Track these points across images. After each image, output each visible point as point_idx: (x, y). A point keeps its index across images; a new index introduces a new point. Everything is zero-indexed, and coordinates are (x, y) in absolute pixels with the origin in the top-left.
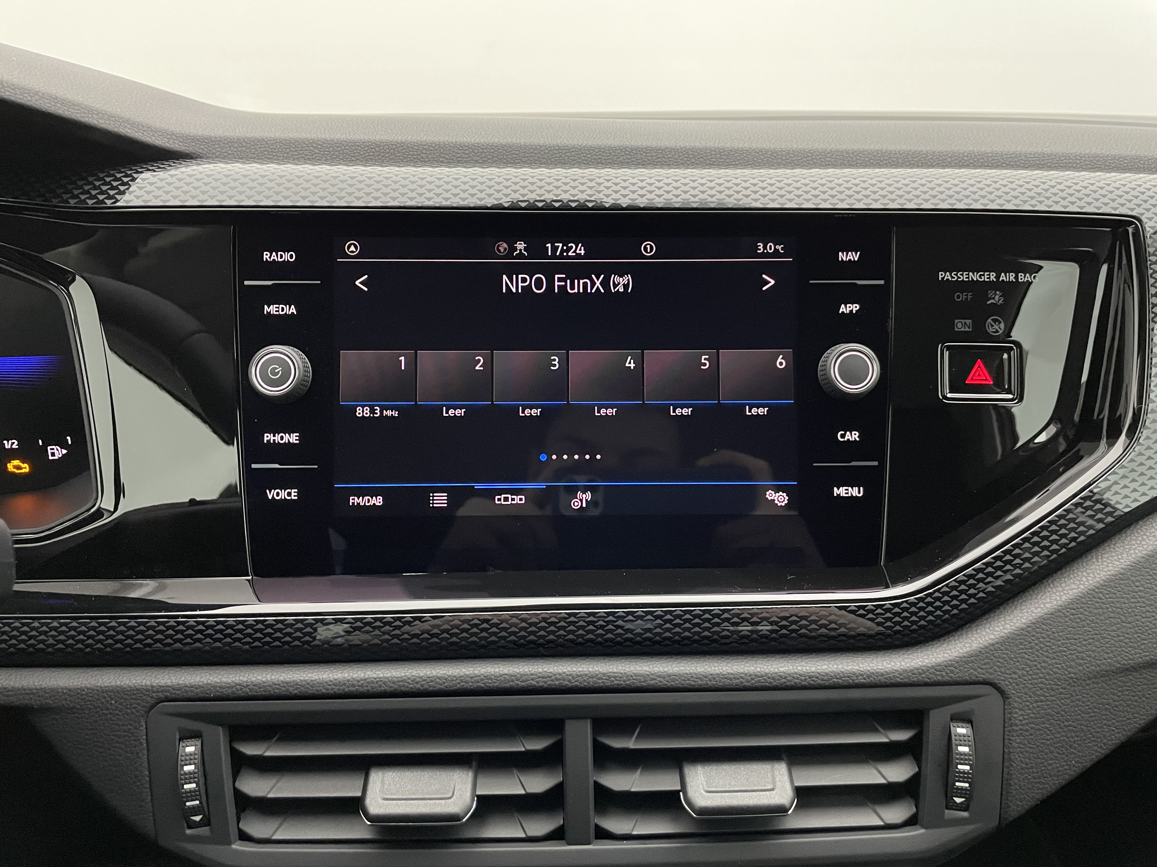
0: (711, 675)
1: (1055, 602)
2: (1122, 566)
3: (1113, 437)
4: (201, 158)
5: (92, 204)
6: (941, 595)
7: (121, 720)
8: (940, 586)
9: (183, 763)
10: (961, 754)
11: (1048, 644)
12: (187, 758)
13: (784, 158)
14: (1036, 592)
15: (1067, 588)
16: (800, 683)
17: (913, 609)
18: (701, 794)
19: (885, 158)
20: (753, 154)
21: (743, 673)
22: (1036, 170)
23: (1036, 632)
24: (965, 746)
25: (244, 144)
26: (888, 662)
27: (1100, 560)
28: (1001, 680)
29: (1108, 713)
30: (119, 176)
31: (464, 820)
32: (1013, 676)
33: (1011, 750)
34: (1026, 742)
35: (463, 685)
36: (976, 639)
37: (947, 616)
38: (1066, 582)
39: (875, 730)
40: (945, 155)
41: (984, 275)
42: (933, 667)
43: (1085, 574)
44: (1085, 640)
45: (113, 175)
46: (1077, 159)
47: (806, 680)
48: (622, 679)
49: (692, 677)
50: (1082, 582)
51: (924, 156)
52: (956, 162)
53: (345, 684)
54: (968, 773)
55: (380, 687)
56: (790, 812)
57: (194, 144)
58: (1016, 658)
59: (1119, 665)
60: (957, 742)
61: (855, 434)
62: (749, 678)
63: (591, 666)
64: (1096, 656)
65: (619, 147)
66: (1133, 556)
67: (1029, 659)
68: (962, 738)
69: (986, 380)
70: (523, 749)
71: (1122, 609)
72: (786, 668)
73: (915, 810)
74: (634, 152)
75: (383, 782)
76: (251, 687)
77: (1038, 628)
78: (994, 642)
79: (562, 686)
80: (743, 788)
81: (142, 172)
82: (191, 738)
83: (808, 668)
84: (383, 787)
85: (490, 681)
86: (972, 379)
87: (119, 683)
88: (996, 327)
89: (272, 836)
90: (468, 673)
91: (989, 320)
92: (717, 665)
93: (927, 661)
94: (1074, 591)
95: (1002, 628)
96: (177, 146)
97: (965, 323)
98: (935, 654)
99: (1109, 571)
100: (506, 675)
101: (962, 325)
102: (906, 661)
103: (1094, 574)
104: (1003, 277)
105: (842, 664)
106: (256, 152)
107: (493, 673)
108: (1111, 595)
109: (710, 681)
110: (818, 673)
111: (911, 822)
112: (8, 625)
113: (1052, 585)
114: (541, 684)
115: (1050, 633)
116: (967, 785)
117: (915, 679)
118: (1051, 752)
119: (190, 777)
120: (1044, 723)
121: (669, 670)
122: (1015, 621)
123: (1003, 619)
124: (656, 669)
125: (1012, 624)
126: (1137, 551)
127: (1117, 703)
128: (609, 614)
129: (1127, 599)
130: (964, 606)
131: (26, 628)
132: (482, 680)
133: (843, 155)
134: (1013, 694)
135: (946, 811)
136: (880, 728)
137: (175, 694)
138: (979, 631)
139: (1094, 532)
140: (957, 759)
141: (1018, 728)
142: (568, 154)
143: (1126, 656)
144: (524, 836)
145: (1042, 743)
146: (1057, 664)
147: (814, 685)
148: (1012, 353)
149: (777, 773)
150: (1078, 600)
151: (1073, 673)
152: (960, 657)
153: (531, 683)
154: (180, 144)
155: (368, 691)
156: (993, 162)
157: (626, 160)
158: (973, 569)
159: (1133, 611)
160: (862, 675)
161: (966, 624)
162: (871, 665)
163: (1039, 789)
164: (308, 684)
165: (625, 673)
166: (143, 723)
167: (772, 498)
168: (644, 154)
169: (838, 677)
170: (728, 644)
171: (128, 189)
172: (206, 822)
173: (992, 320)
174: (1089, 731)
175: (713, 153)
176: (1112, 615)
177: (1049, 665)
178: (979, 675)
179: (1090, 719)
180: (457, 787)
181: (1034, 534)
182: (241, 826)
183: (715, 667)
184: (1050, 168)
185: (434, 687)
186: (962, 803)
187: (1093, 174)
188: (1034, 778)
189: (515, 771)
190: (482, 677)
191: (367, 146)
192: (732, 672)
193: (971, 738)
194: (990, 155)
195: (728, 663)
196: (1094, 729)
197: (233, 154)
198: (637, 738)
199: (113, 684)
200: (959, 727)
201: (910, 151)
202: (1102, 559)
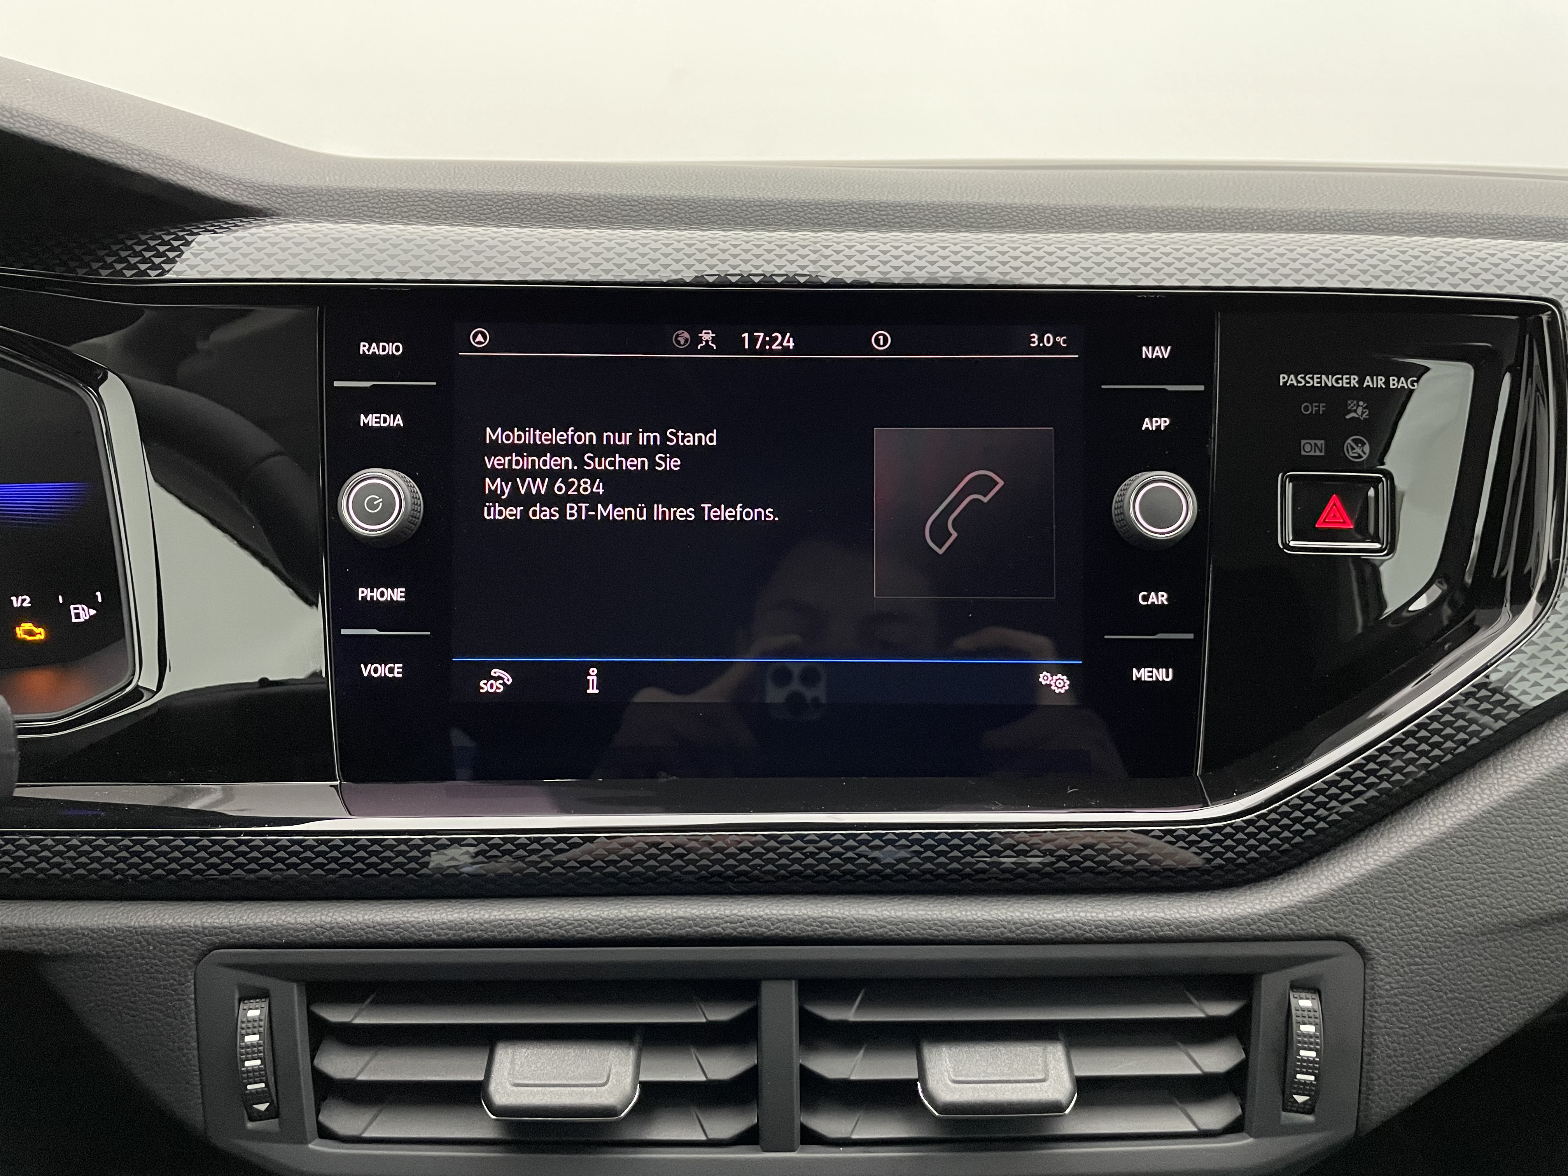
0: (961, 921)
1: (1436, 829)
2: (1530, 780)
3: (1519, 601)
4: (278, 215)
5: (131, 276)
6: (1278, 817)
7: (161, 973)
8: (1277, 804)
9: (243, 1032)
10: (1305, 1035)
11: (1426, 885)
12: (250, 1025)
13: (1068, 218)
14: (1410, 814)
15: (1453, 809)
16: (1083, 935)
17: (1240, 836)
18: (946, 1085)
19: (1207, 218)
20: (1026, 212)
21: (1004, 920)
22: (1415, 235)
23: (1410, 869)
24: (1310, 1024)
25: (336, 197)
26: (1205, 907)
27: (1499, 771)
28: (1361, 934)
29: (1507, 981)
30: (167, 238)
31: (622, 1115)
32: (1378, 929)
33: (1374, 1031)
34: (1394, 1019)
35: (623, 932)
36: (1327, 878)
37: (1286, 846)
38: (1451, 801)
39: (1187, 1002)
40: (1290, 215)
41: (1342, 379)
42: (1266, 915)
43: (1478, 790)
44: (1477, 881)
45: (160, 237)
46: (1472, 222)
47: (1091, 930)
48: (840, 926)
49: (935, 924)
50: (1474, 802)
51: (1261, 216)
52: (1306, 224)
53: (462, 928)
54: (1314, 1062)
55: (510, 932)
56: (1067, 1112)
57: (268, 197)
58: (1381, 904)
59: (1525, 916)
60: (1300, 1019)
61: (1163, 596)
62: (1013, 927)
63: (797, 908)
64: (1492, 903)
65: (843, 202)
66: (1546, 766)
67: (1400, 907)
68: (1306, 1013)
69: (1344, 522)
70: (704, 1020)
71: (1529, 838)
72: (1065, 914)
73: (1240, 1111)
74: (864, 209)
75: (513, 1062)
76: (336, 929)
77: (1412, 863)
78: (1351, 882)
79: (758, 935)
80: (1004, 1078)
81: (198, 234)
82: (255, 998)
83: (1094, 914)
84: (513, 1068)
85: (660, 927)
86: (1324, 521)
87: (159, 922)
88: (1358, 450)
89: (363, 1132)
90: (629, 915)
91: (1349, 441)
92: (969, 908)
93: (1258, 907)
94: (1463, 813)
95: (1362, 862)
96: (246, 199)
97: (1316, 444)
98: (1270, 898)
99: (1511, 786)
100: (681, 918)
101: (1311, 448)
102: (1230, 906)
103: (1490, 790)
104: (1368, 382)
105: (1141, 909)
106: (352, 208)
107: (664, 915)
108: (1513, 819)
109: (960, 930)
110: (1108, 922)
111: (1235, 1128)
112: (12, 842)
113: (1432, 805)
114: (728, 931)
115: (1430, 870)
116: (1312, 1078)
117: (1242, 932)
118: (1429, 1035)
119: (252, 1051)
120: (1420, 994)
121: (903, 914)
122: (1380, 854)
123: (1364, 850)
124: (886, 914)
125: (1376, 858)
126: (1550, 760)
127: (1520, 968)
128: (822, 837)
129: (1537, 825)
130: (1310, 832)
131: (35, 847)
132: (649, 925)
133: (1149, 215)
134: (1377, 954)
135: (1283, 1113)
136: (1193, 999)
137: (234, 938)
138: (1331, 867)
139: (1491, 732)
140: (1299, 1042)
141: (1383, 1001)
142: (774, 212)
143: (1534, 904)
144: (703, 1138)
145: (1417, 1022)
146: (1437, 913)
147: (1101, 938)
148: (1380, 486)
149: (1050, 1057)
150: (1468, 825)
151: (1460, 927)
152: (1304, 902)
153: (715, 930)
154: (250, 196)
155: (494, 937)
156: (1356, 224)
157: (852, 221)
158: (1324, 782)
159: (1544, 842)
160: (1169, 925)
161: (1312, 858)
162: (1181, 912)
163: (1411, 1084)
164: (413, 926)
165: (844, 918)
166: (191, 977)
167: (1048, 682)
168: (877, 212)
169: (1136, 927)
170: (985, 880)
171: (179, 256)
172: (273, 1113)
173: (1353, 440)
174: (1482, 1006)
175: (971, 211)
176: (1515, 847)
177: (1427, 914)
178: (1330, 928)
179: (1484, 990)
180: (614, 1071)
181: (1408, 734)
182: (321, 1118)
183: (966, 911)
184: (1435, 233)
185: (584, 934)
186: (1305, 1103)
187: (1494, 242)
188: (1405, 1069)
189: (693, 1050)
190: (649, 921)
191: (502, 200)
192: (990, 918)
193: (1319, 1014)
194: (1352, 215)
195: (985, 906)
196: (1489, 1003)
197: (321, 210)
198: (859, 1007)
199: (151, 923)
200: (1301, 998)
201: (1242, 209)
202: (1502, 770)
